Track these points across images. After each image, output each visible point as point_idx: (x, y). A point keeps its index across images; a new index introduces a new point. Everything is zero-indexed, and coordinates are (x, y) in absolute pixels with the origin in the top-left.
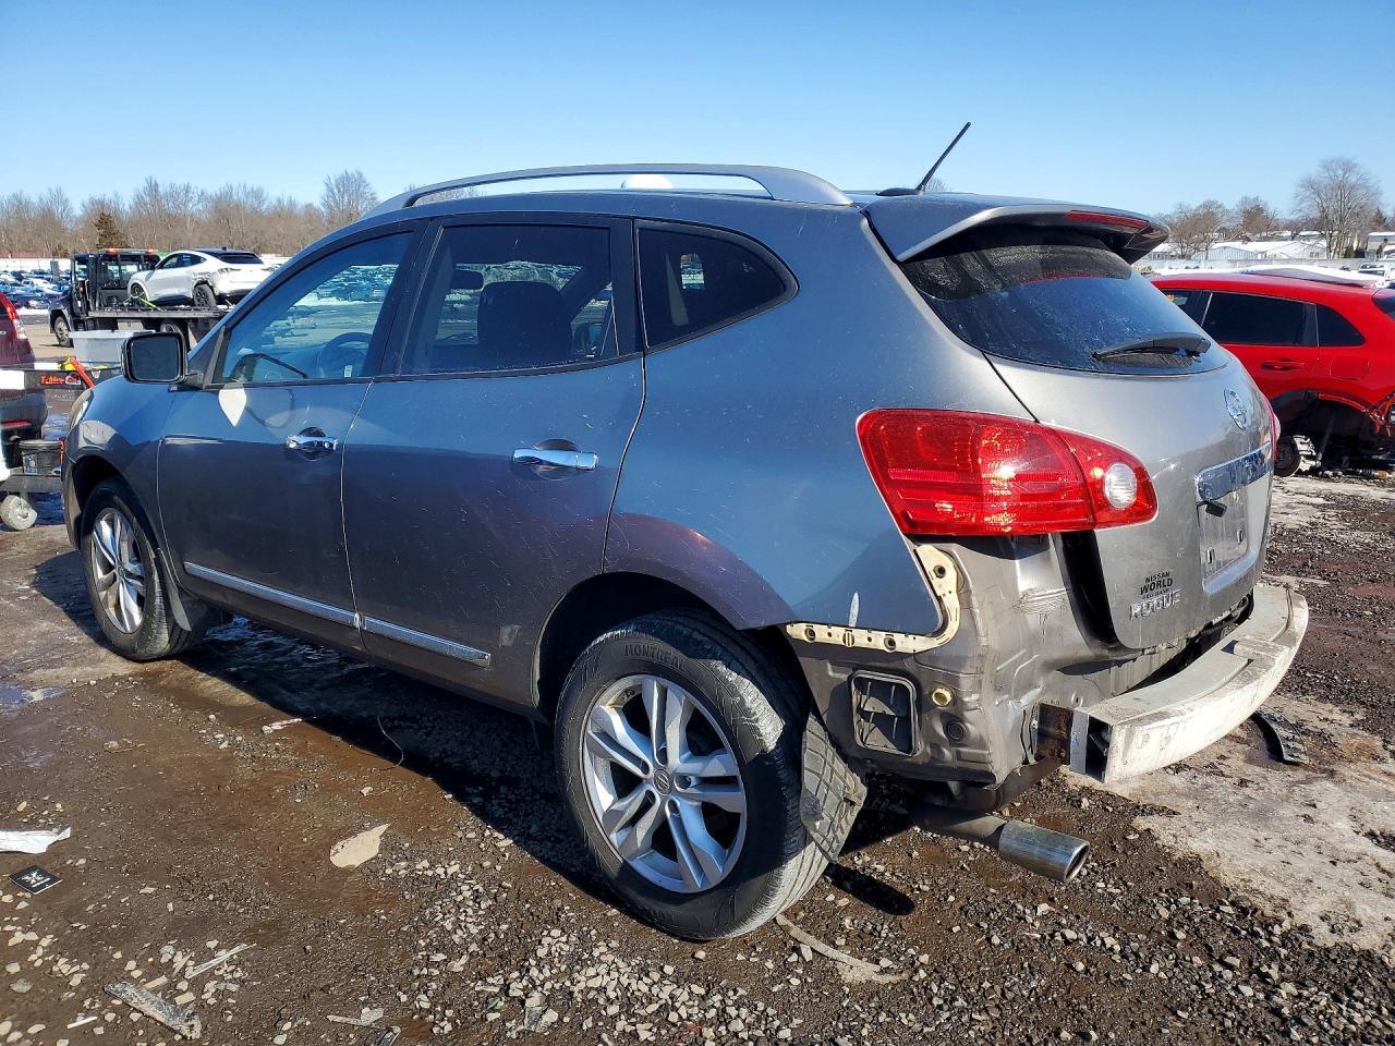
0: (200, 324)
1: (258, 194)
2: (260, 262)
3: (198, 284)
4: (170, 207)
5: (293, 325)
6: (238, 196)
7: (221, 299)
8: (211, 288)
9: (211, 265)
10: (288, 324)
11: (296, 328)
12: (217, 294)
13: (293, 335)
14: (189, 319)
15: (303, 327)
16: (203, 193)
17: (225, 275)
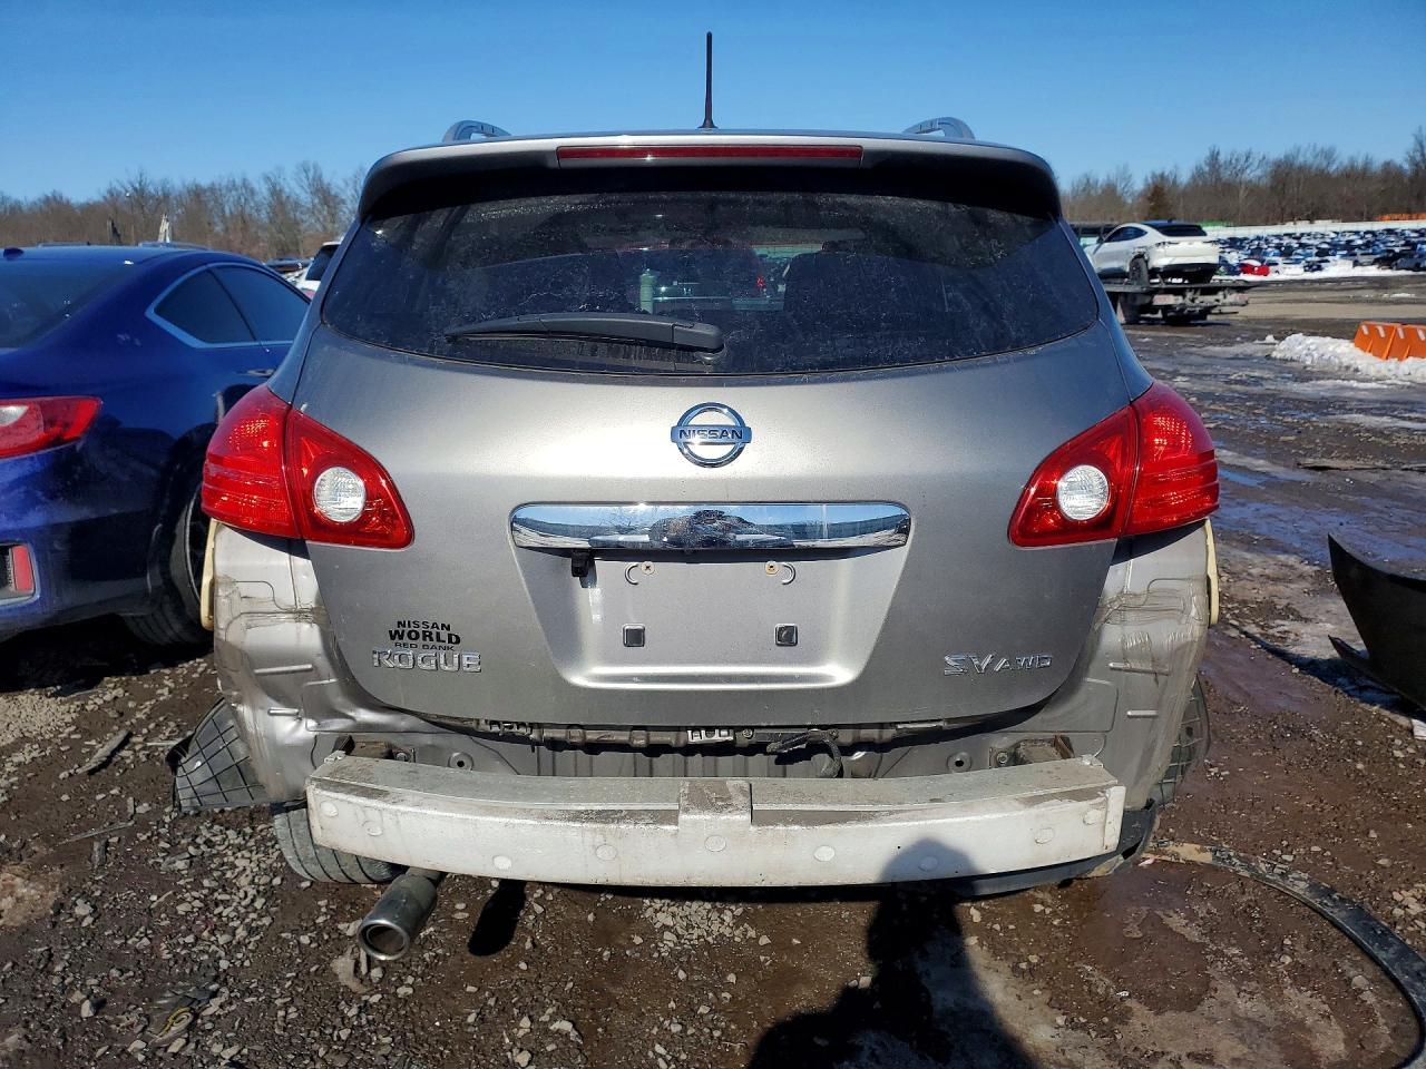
0: (1129, 298)
1: (1328, 155)
2: (1204, 234)
3: (1136, 257)
4: (1226, 175)
5: (1223, 301)
6: (1306, 158)
7: (1154, 272)
8: (1147, 262)
9: (1153, 236)
10: (1218, 301)
11: (1224, 305)
12: (1150, 267)
13: (1221, 313)
14: (1120, 293)
15: (1235, 304)
16: (1264, 158)
17: (1160, 249)
